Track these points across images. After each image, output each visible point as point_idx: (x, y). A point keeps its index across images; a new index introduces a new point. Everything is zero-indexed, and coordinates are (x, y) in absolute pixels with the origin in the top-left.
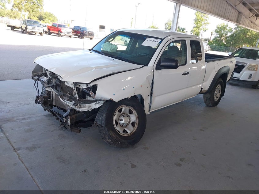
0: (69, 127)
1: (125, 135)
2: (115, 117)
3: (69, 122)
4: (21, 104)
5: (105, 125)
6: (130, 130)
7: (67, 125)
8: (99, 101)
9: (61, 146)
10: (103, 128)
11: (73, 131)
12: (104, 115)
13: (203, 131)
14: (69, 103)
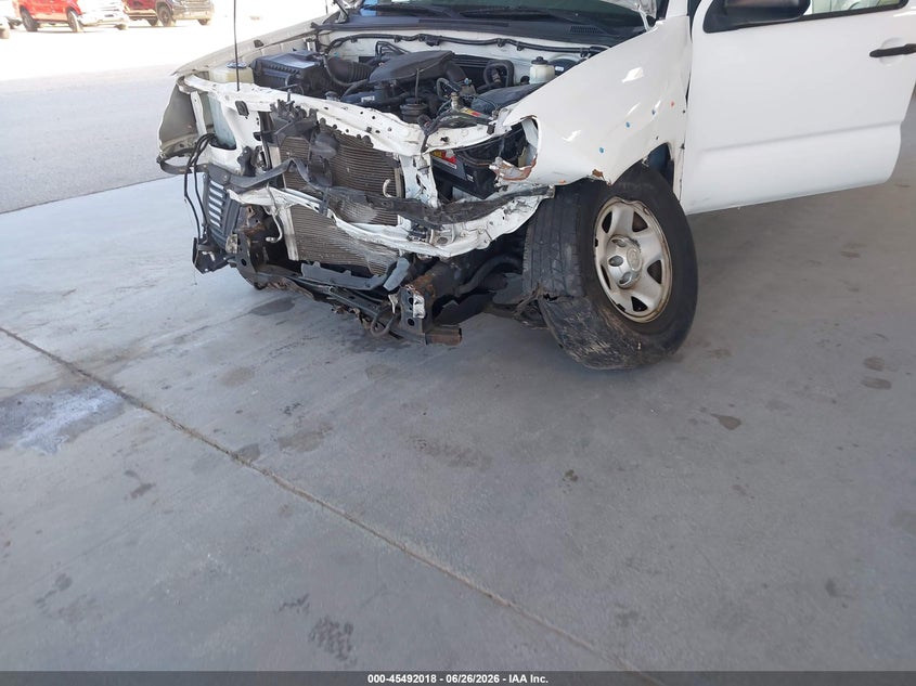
0: (419, 330)
1: (641, 317)
2: (599, 252)
3: (419, 308)
4: (122, 289)
5: (580, 288)
6: (652, 296)
7: (403, 324)
8: (522, 199)
9: (405, 405)
10: (575, 303)
11: (436, 341)
12: (569, 251)
13: (856, 255)
14: (385, 232)
